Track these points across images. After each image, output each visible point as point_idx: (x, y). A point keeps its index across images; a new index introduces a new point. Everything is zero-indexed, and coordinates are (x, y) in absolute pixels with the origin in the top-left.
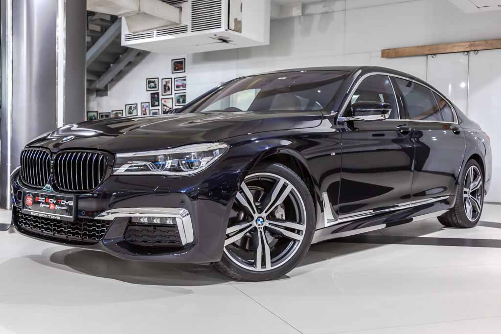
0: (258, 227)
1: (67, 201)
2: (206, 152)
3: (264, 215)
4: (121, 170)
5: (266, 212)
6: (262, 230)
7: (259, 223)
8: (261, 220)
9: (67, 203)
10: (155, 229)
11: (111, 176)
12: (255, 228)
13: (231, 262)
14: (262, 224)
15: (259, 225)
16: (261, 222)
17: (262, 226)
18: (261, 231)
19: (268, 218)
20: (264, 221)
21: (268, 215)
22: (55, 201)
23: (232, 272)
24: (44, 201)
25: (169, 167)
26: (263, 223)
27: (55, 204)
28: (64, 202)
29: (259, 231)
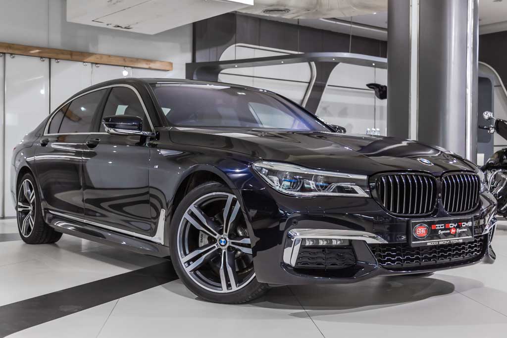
1: (467, 223)
9: (467, 224)
22: (455, 225)
24: (443, 227)
27: (455, 228)
28: (464, 224)
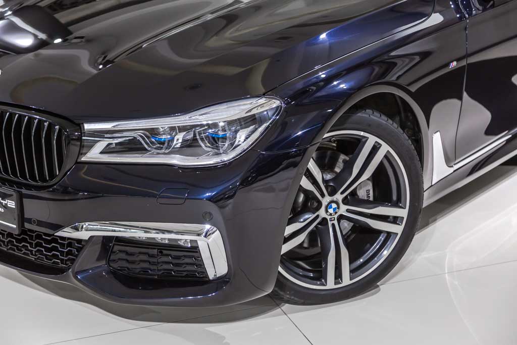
0: (328, 218)
2: (245, 119)
3: (339, 197)
4: (95, 154)
5: (342, 193)
6: (336, 222)
7: (331, 211)
8: (334, 206)
10: (161, 252)
11: (77, 163)
12: (324, 220)
13: (285, 281)
14: (336, 213)
15: (331, 214)
16: (334, 209)
17: (336, 216)
18: (333, 225)
19: (345, 201)
20: (338, 208)
21: (346, 197)
23: (288, 296)
25: (178, 146)
26: (337, 210)
29: (330, 223)
